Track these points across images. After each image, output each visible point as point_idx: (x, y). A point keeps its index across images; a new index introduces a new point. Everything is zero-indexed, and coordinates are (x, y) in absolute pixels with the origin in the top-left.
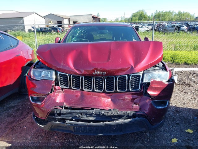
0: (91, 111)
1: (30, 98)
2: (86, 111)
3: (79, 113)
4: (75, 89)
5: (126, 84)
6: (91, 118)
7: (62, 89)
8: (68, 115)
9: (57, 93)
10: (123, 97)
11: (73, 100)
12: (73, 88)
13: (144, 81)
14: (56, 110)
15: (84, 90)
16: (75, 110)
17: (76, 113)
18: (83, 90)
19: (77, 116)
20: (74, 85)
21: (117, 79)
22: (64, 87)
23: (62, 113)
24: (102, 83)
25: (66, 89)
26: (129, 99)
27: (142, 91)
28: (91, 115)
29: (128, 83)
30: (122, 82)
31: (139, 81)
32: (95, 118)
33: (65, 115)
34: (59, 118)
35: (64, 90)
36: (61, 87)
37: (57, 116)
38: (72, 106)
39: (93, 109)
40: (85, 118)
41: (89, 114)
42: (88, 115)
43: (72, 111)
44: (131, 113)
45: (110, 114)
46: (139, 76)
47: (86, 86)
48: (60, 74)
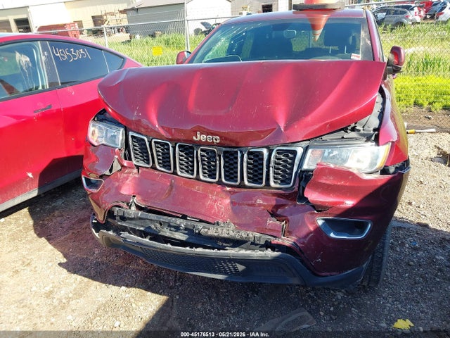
0: (179, 221)
1: (83, 179)
2: (169, 218)
3: (157, 221)
4: (163, 169)
5: (262, 169)
6: (180, 236)
7: (138, 167)
8: (138, 222)
9: (125, 175)
10: (254, 199)
11: (154, 193)
12: (158, 167)
13: (305, 167)
14: (117, 209)
15: (179, 173)
16: (150, 214)
17: (151, 220)
18: (177, 175)
19: (153, 226)
20: (161, 161)
21: (245, 156)
22: (142, 164)
23: (126, 215)
24: (215, 162)
25: (144, 169)
26: (264, 206)
27: (296, 189)
28: (177, 228)
29: (268, 167)
30: (255, 164)
31: (292, 164)
32: (187, 236)
33: (134, 222)
34: (124, 225)
35: (140, 171)
36: (134, 162)
37: (119, 221)
38: (149, 204)
39: (184, 217)
40: (166, 232)
41: (175, 227)
42: (172, 229)
43: (145, 215)
44: (260, 237)
45: (212, 232)
46: (295, 153)
47: (183, 167)
48: (133, 137)
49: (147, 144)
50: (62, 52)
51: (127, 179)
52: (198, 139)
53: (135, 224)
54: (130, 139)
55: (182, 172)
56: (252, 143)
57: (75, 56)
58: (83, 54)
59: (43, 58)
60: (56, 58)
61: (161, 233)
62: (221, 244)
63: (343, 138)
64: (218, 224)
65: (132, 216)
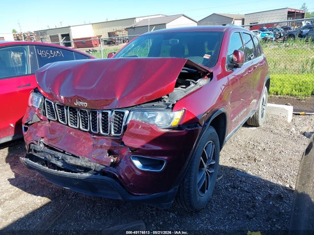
0: (60, 154)
2: (55, 152)
3: (50, 154)
4: (62, 122)
5: (108, 123)
6: (60, 164)
7: (49, 120)
8: (43, 154)
9: (41, 125)
12: (60, 121)
13: (128, 122)
14: (33, 145)
15: (70, 125)
17: (47, 153)
19: (47, 157)
20: (61, 117)
21: (101, 114)
22: (52, 118)
24: (88, 118)
25: (53, 122)
28: (58, 159)
30: (105, 120)
31: (122, 121)
32: (62, 164)
33: (40, 154)
34: (36, 155)
35: (50, 123)
36: (48, 117)
37: (33, 153)
38: (50, 144)
39: (64, 152)
40: (54, 161)
42: (56, 159)
43: (48, 150)
44: (99, 166)
46: (123, 113)
47: (72, 121)
48: (47, 101)
49: (53, 106)
50: (44, 53)
51: (41, 127)
52: (77, 105)
53: (40, 155)
54: (45, 102)
55: (71, 124)
56: (105, 108)
57: (52, 55)
58: (58, 54)
59: (30, 56)
60: (39, 56)
61: (52, 162)
62: (78, 170)
63: (153, 105)
64: (79, 158)
65: (39, 150)
